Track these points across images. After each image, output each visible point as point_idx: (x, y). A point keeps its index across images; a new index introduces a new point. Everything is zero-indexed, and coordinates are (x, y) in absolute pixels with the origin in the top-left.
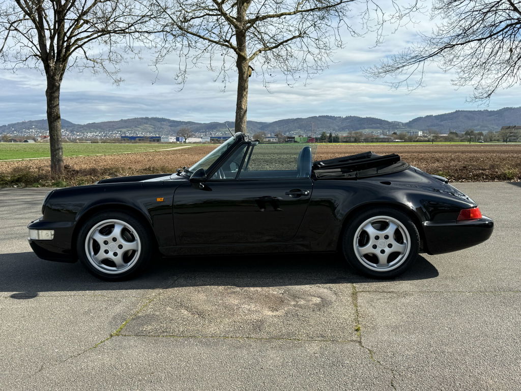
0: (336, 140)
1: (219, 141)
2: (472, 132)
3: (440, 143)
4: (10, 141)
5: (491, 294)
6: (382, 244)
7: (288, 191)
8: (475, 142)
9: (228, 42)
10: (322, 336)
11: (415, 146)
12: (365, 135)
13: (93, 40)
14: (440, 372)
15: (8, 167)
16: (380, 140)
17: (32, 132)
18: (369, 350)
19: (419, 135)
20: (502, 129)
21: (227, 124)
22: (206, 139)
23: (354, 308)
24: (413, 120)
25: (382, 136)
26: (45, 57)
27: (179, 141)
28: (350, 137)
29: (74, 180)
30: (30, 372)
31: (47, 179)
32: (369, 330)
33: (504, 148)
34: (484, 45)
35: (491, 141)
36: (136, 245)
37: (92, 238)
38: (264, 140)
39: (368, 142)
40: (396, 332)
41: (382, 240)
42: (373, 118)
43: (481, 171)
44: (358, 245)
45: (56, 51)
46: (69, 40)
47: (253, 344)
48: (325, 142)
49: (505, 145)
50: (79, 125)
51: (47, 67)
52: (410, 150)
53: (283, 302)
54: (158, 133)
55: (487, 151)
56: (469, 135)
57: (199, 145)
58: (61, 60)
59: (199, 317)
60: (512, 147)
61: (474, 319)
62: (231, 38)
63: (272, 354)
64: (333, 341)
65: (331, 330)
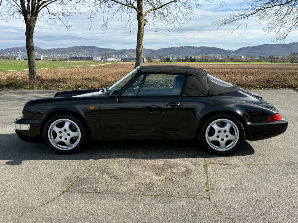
0: (194, 60)
1: (126, 60)
2: (273, 57)
3: (254, 63)
4: (6, 59)
5: (285, 166)
6: (222, 135)
7: (168, 103)
8: (274, 62)
9: (132, 5)
10: (187, 195)
11: (240, 64)
12: (211, 57)
13: (53, 3)
14: (257, 220)
15: (5, 75)
16: (220, 61)
17: (18, 53)
18: (215, 204)
19: (242, 58)
20: (290, 55)
21: (131, 51)
22: (119, 59)
23: (206, 175)
24: (239, 49)
25: (221, 59)
26: (25, 12)
27: (103, 60)
28: (202, 59)
29: (43, 85)
30: (15, 216)
31: (27, 85)
32: (214, 190)
33: (291, 67)
34: (283, 8)
35: (283, 62)
36: (78, 134)
37: (52, 130)
38: (153, 60)
39: (212, 62)
40: (231, 192)
41: (222, 133)
42: (216, 48)
43: (278, 83)
44: (208, 135)
45: (31, 9)
46: (39, 3)
47: (147, 200)
48: (187, 62)
49: (292, 65)
50: (45, 50)
51: (26, 19)
52: (237, 67)
53: (164, 170)
54: (91, 55)
55: (281, 68)
56: (271, 58)
57: (115, 63)
58: (34, 14)
59: (115, 180)
60: (295, 66)
61: (276, 184)
62: (134, 2)
63: (157, 206)
64: (193, 198)
65: (192, 190)
